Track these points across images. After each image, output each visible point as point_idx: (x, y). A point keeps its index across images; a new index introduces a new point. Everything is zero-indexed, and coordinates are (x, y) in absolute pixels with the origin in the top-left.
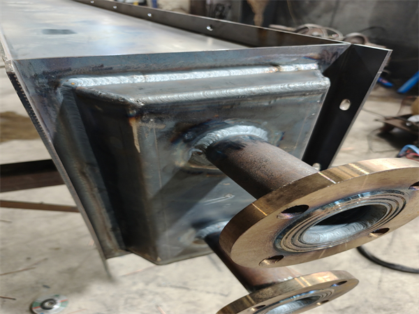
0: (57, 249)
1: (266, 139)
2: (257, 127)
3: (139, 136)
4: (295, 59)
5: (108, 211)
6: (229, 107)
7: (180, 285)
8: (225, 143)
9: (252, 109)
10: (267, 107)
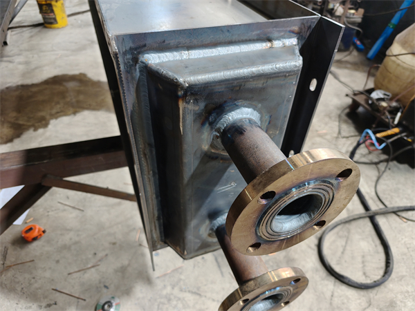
0: (114, 244)
1: (259, 123)
2: (255, 110)
3: (183, 118)
4: (282, 34)
5: (157, 197)
6: (238, 88)
7: (195, 290)
8: (234, 127)
9: (252, 91)
10: (261, 88)
